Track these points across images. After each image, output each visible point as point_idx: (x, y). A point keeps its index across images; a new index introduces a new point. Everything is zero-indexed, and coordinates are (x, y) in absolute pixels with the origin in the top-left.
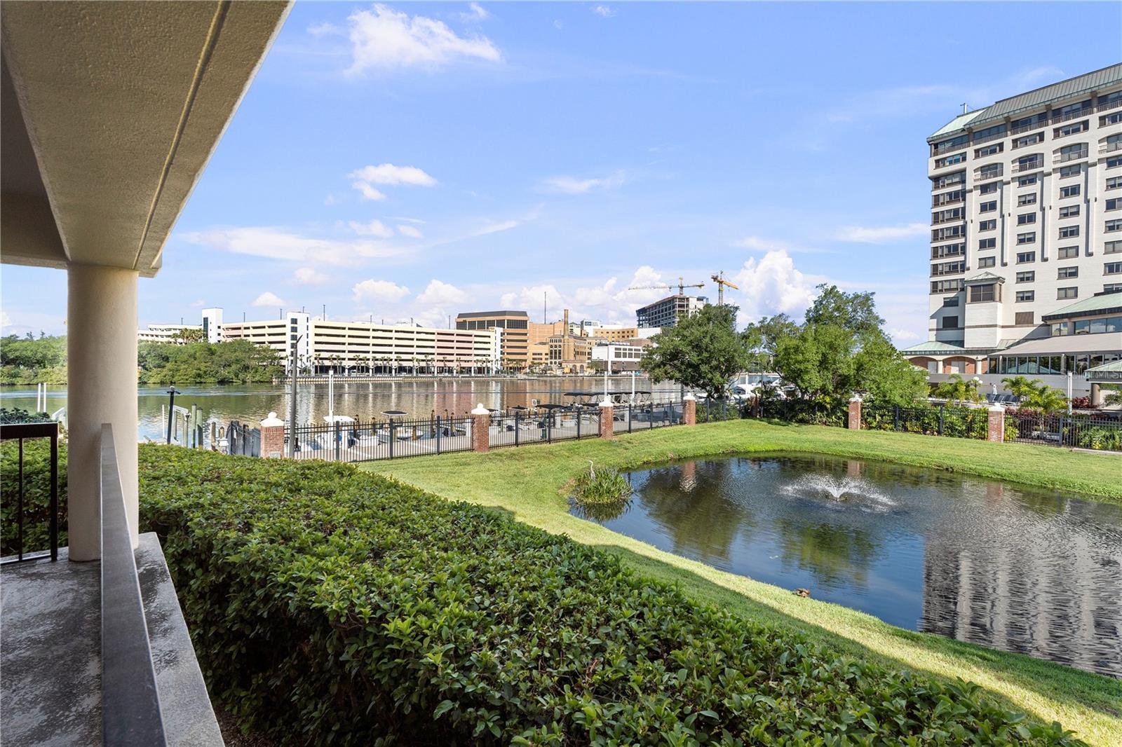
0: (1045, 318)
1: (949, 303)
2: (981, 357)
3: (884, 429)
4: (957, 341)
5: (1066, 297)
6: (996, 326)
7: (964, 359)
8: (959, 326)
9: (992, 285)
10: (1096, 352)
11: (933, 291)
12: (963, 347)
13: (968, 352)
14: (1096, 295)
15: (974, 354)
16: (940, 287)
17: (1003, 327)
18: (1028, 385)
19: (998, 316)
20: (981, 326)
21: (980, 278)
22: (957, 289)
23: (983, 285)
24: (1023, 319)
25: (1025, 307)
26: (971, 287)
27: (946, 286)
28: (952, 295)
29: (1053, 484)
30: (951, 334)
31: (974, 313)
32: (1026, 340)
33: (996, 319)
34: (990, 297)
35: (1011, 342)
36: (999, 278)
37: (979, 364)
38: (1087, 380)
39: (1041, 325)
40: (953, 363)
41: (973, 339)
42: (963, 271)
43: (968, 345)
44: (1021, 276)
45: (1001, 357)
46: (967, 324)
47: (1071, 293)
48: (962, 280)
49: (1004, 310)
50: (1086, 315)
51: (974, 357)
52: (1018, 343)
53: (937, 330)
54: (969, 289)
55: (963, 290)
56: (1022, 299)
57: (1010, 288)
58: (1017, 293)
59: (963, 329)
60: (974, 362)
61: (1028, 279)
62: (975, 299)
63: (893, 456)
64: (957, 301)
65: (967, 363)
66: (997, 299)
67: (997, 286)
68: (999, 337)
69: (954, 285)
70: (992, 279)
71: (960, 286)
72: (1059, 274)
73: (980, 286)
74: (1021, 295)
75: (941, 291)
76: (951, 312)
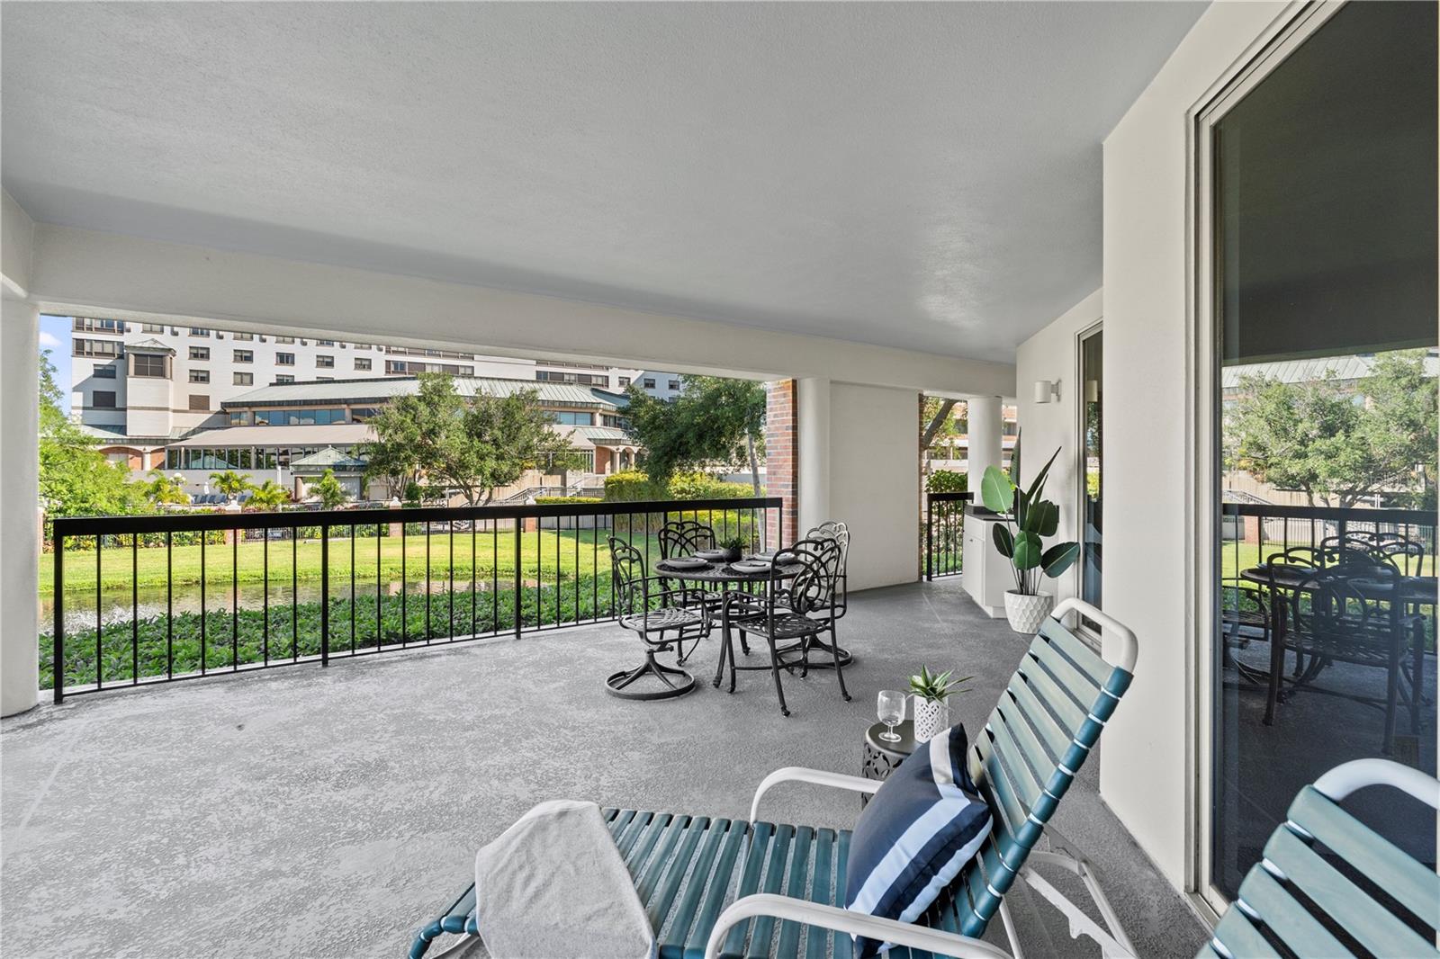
0: (224, 405)
1: (100, 373)
2: (149, 448)
3: (85, 549)
4: (114, 426)
5: (242, 383)
6: (167, 409)
7: (127, 451)
8: (117, 406)
9: (162, 356)
10: (284, 446)
11: (77, 353)
12: (125, 434)
13: (131, 441)
14: (271, 385)
15: (142, 444)
16: (87, 348)
17: (174, 411)
18: (239, 481)
19: (170, 397)
20: (149, 409)
21: (146, 345)
22: (113, 355)
23: (151, 356)
24: (199, 403)
25: (199, 389)
26: (135, 355)
27: (97, 348)
28: (106, 362)
29: (306, 575)
30: (105, 416)
31: (138, 390)
32: (202, 429)
33: (167, 400)
34: (160, 372)
35: (185, 431)
36: (170, 350)
37: (148, 458)
38: (292, 474)
39: (218, 413)
40: (111, 455)
41: (138, 425)
42: (122, 332)
43: (132, 432)
44: (195, 351)
45: (183, 449)
46: (129, 404)
47: (247, 379)
48: (121, 344)
49: (176, 389)
50: (266, 406)
51: (140, 448)
52: (194, 432)
53: (84, 408)
54: (132, 358)
55: (121, 357)
56: (196, 379)
57: (181, 364)
58: (191, 371)
59: (125, 409)
60: (140, 454)
61: (202, 356)
62: (140, 372)
63: (121, 580)
64: (114, 372)
65: (130, 456)
66: (168, 375)
67: (168, 358)
68: (171, 424)
69: (108, 349)
70: (162, 350)
71: (117, 351)
72: (235, 356)
73: (147, 356)
74: (195, 374)
75: (90, 354)
76: (105, 385)
